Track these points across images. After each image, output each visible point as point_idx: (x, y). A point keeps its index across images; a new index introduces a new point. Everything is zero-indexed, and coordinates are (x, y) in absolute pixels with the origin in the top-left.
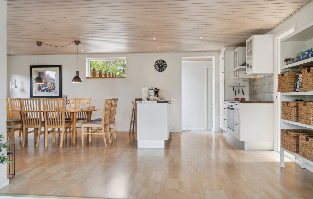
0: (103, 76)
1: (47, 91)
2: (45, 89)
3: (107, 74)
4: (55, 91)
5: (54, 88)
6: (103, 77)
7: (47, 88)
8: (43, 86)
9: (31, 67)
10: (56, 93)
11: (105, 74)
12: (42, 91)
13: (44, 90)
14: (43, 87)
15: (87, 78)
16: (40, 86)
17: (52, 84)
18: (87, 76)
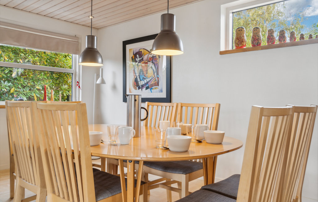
0: (264, 43)
1: (147, 88)
2: (144, 83)
3: (276, 35)
4: (160, 87)
5: (158, 81)
6: (262, 45)
7: (147, 83)
8: (142, 78)
9: (125, 43)
10: (161, 91)
11: (270, 38)
12: (139, 88)
13: (143, 86)
14: (141, 80)
15: (222, 53)
16: (137, 78)
17: (154, 74)
18: (223, 49)
